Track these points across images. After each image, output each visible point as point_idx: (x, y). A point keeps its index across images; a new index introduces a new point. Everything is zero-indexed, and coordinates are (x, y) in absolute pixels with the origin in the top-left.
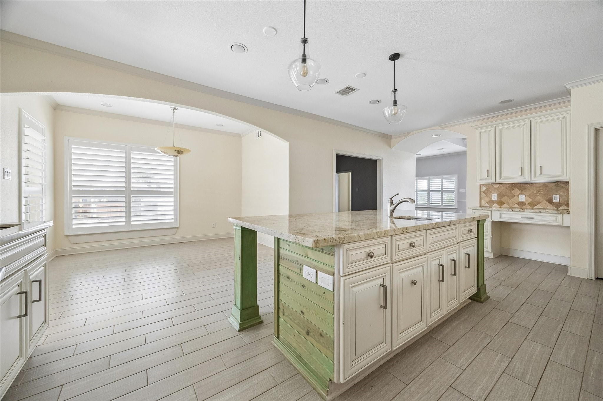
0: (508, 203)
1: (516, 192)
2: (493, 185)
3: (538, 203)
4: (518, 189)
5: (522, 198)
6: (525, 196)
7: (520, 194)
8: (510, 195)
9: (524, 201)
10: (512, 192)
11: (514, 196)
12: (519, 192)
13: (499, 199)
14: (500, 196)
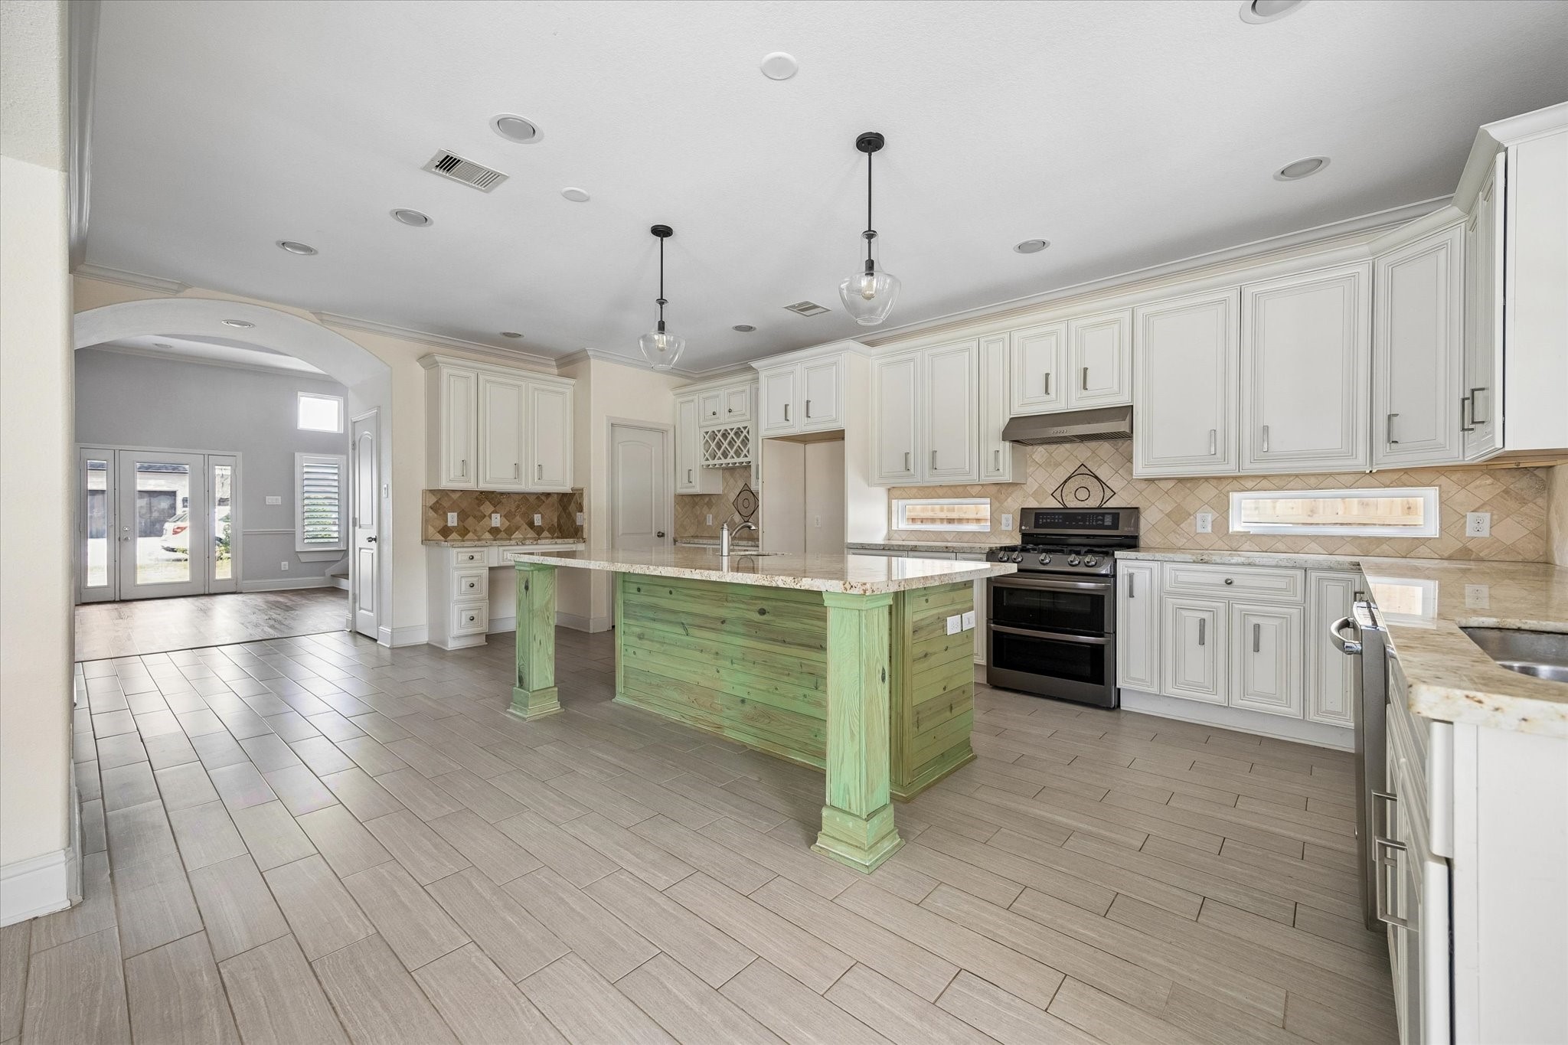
0: (475, 532)
1: (487, 508)
2: (451, 495)
3: (518, 528)
4: (490, 503)
5: (496, 520)
6: (501, 516)
7: (493, 512)
8: (478, 514)
9: (498, 525)
10: (481, 508)
11: (485, 516)
12: (492, 509)
13: (461, 524)
14: (463, 516)
